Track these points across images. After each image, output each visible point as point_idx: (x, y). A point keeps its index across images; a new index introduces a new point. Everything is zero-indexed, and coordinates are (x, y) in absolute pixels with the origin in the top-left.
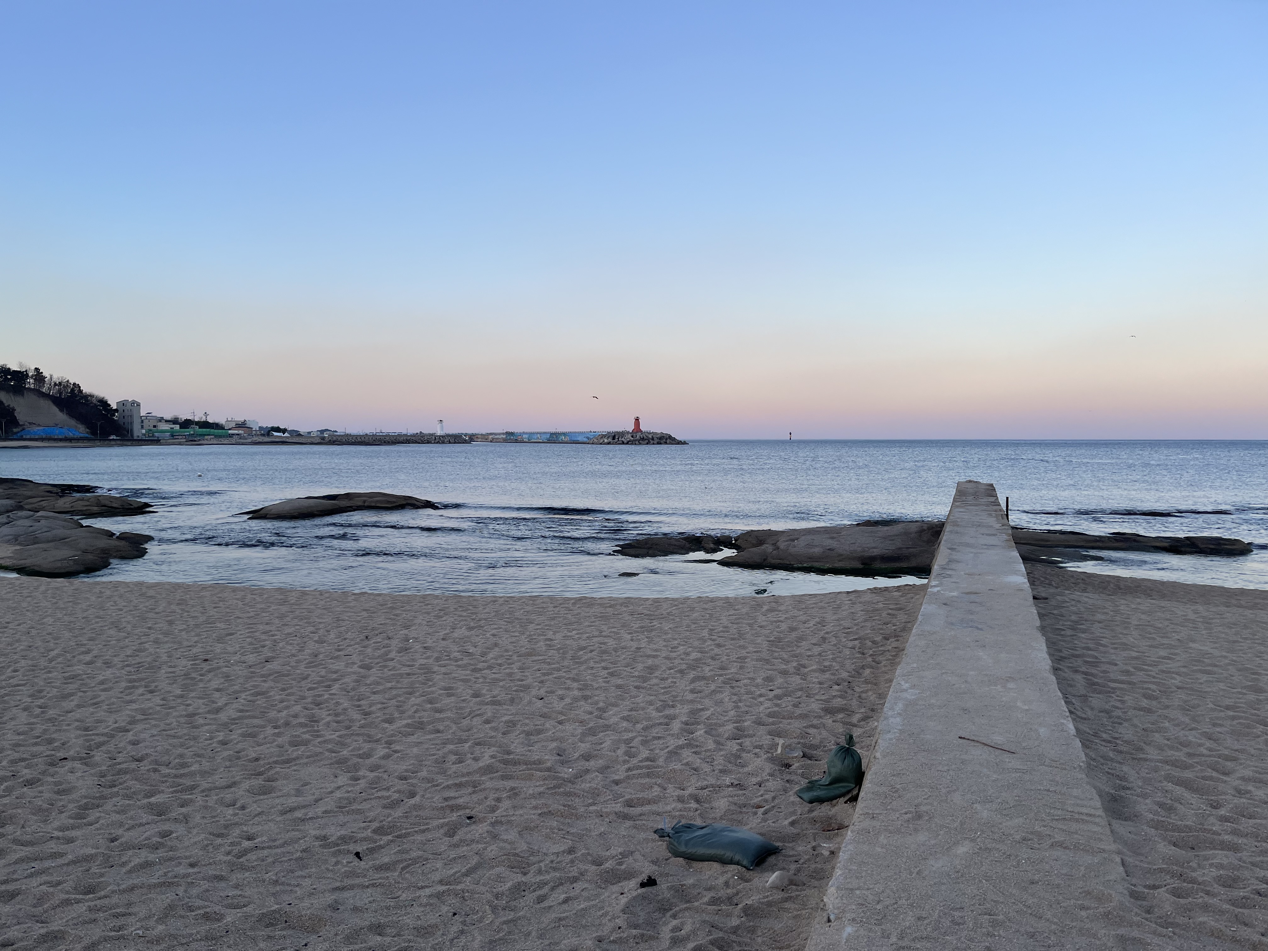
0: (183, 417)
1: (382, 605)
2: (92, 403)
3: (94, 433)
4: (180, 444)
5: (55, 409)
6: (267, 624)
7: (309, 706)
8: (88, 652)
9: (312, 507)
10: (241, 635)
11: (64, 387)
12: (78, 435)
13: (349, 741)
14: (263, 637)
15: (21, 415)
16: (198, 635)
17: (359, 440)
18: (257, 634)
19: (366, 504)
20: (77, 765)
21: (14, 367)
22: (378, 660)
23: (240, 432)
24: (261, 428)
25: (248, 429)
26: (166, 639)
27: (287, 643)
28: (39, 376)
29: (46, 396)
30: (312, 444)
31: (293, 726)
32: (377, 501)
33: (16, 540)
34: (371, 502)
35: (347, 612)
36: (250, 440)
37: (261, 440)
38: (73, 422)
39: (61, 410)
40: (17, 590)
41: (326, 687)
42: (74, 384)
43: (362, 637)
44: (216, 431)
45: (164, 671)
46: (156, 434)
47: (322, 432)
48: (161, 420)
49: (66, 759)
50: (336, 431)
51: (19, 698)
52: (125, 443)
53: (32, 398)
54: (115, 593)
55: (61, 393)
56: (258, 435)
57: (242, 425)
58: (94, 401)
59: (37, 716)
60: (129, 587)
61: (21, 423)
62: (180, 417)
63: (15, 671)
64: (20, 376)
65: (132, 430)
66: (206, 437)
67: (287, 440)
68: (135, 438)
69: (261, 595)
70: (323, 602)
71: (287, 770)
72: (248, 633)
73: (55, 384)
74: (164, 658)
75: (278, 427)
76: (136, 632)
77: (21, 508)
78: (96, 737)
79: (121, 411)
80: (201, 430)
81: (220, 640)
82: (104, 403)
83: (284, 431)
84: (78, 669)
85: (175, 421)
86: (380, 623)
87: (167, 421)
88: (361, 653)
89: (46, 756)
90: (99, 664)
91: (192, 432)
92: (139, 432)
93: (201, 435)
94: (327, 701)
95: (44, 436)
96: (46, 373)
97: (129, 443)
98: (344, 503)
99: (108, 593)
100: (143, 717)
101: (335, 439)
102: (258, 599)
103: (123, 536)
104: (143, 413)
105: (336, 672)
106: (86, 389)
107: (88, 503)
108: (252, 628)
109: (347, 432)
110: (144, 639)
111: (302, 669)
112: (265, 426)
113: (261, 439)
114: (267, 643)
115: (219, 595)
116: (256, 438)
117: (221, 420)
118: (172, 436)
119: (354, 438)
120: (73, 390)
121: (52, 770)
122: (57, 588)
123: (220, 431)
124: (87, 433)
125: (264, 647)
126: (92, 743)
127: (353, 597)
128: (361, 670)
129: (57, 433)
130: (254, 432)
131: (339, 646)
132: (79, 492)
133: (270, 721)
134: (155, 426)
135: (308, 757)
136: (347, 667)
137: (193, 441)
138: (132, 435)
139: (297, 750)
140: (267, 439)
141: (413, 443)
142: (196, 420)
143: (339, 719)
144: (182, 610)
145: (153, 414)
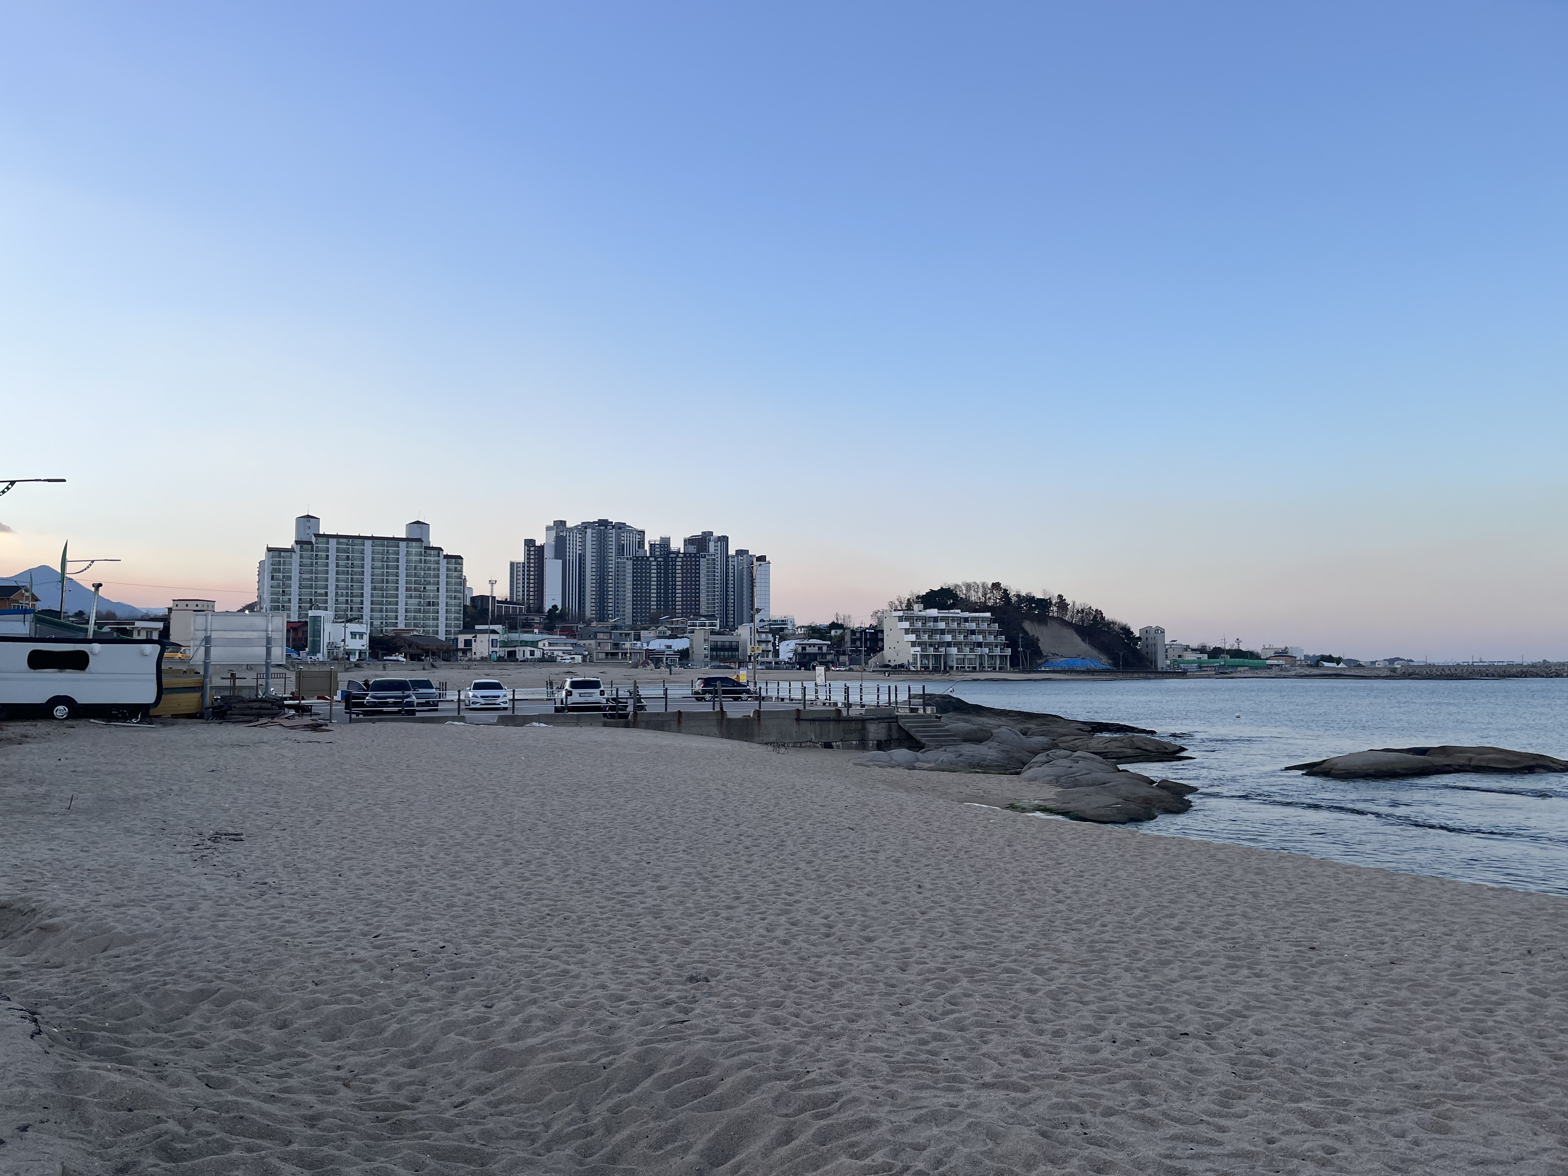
0: (1212, 644)
1: (1538, 909)
2: (1114, 631)
3: (1116, 665)
4: (1209, 677)
5: (1077, 639)
6: (1378, 914)
7: (1469, 1031)
8: (1172, 916)
9: (1393, 763)
10: (1347, 923)
11: (1087, 614)
12: (1100, 666)
13: (1541, 1089)
14: (1379, 930)
15: (1045, 646)
16: (1292, 915)
17: (1447, 672)
18: (1368, 925)
19: (1473, 763)
20: (1201, 1043)
21: (1039, 595)
22: (1556, 987)
23: (1281, 662)
24: (1307, 657)
25: (1290, 659)
26: (1256, 915)
27: (1414, 943)
28: (1062, 604)
29: (1069, 624)
30: (1377, 677)
31: (1453, 1054)
32: (1490, 760)
33: (1058, 782)
34: (1480, 760)
35: (1488, 912)
36: (1293, 673)
37: (1308, 673)
38: (1095, 653)
39: (1084, 640)
40: (1080, 837)
41: (1486, 1010)
42: (1097, 610)
43: (1523, 949)
44: (1251, 661)
45: (1265, 953)
46: (1182, 665)
47: (1392, 661)
48: (1187, 648)
49: (1186, 1034)
50: (1411, 661)
51: (1116, 956)
52: (1149, 675)
53: (1054, 627)
54: (1182, 852)
55: (1083, 621)
56: (1303, 666)
57: (1282, 654)
58: (1117, 628)
59: (1141, 980)
60: (1194, 845)
61: (1045, 654)
62: (1208, 645)
63: (1104, 926)
64: (1044, 604)
65: (1156, 661)
66: (1239, 669)
67: (1343, 672)
68: (1159, 670)
69: (1358, 875)
70: (1448, 895)
71: (1464, 1110)
72: (1356, 922)
73: (1078, 612)
74: (1260, 937)
75: (1330, 656)
76: (1219, 900)
77: (1056, 746)
78: (1214, 1017)
79: (1144, 639)
80: (1232, 660)
81: (1322, 925)
82: (1126, 631)
83: (1338, 661)
84: (1169, 934)
85: (1202, 650)
86: (1542, 933)
87: (1193, 650)
88: (1526, 972)
89: (1164, 1027)
90: (1189, 931)
91: (1222, 663)
92: (1163, 663)
93: (1233, 666)
94: (1492, 1029)
95: (1067, 668)
96: (1069, 601)
97: (1152, 676)
98: (1438, 759)
99: (1174, 850)
100: (1259, 1004)
101: (1410, 670)
102: (1356, 880)
103: (1163, 784)
104: (1167, 641)
105: (1495, 993)
106: (1108, 616)
107: (1122, 745)
108: (1359, 917)
109: (1429, 661)
110: (1229, 910)
111: (1443, 981)
112: (1311, 654)
113: (1308, 671)
114: (1387, 939)
115: (1304, 869)
116: (1302, 670)
117: (1256, 648)
118: (1200, 667)
119: (1440, 669)
120: (1095, 617)
121: (1175, 1044)
122: (1120, 839)
123: (1256, 661)
124: (1110, 664)
125: (1383, 943)
126: (1210, 1022)
127: (1491, 893)
128: (1531, 996)
129: (1079, 664)
130: (1299, 663)
131: (1489, 957)
132: (1110, 731)
133: (1420, 1041)
134: (1180, 656)
135: (1488, 1099)
136: (1509, 989)
137: (1223, 673)
138: (1156, 667)
139: (1469, 1087)
140: (1315, 671)
141: (1532, 676)
142: (1227, 648)
143: (1517, 1057)
144: (1263, 881)
145: (1178, 642)
